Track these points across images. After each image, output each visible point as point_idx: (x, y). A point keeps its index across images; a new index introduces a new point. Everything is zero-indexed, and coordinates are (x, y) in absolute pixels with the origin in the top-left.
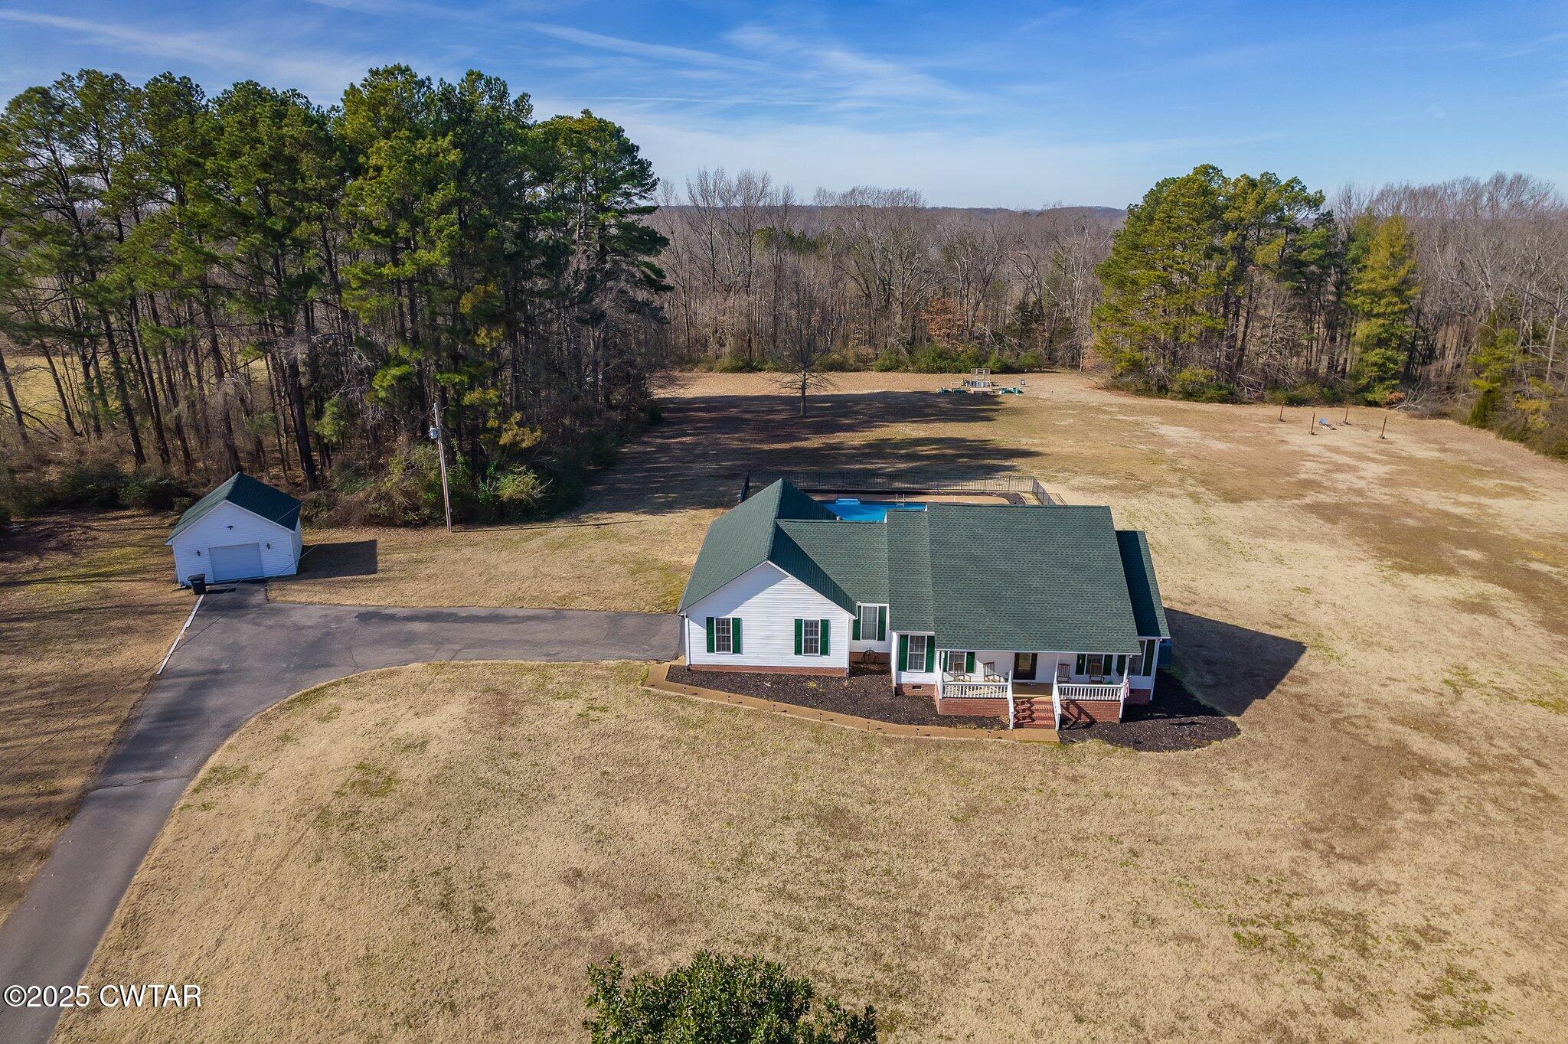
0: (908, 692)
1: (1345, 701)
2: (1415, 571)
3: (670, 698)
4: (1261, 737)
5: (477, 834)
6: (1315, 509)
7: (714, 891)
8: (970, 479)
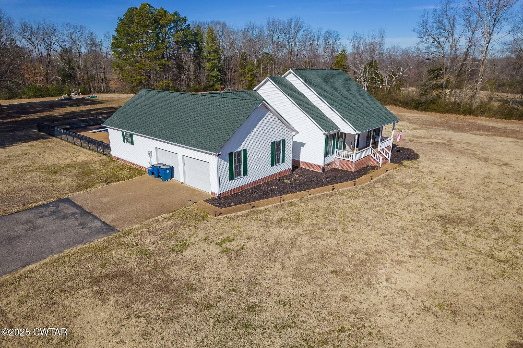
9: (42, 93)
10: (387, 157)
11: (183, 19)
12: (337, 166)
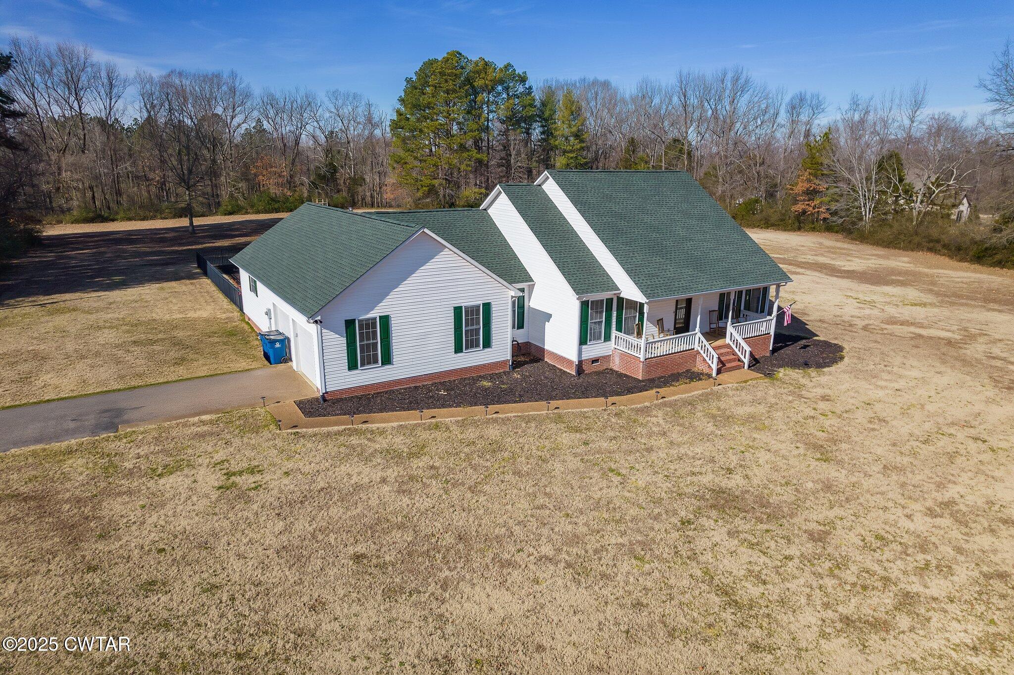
0: (590, 366)
9: (276, 206)
10: (742, 357)
11: (519, 76)
12: (616, 365)
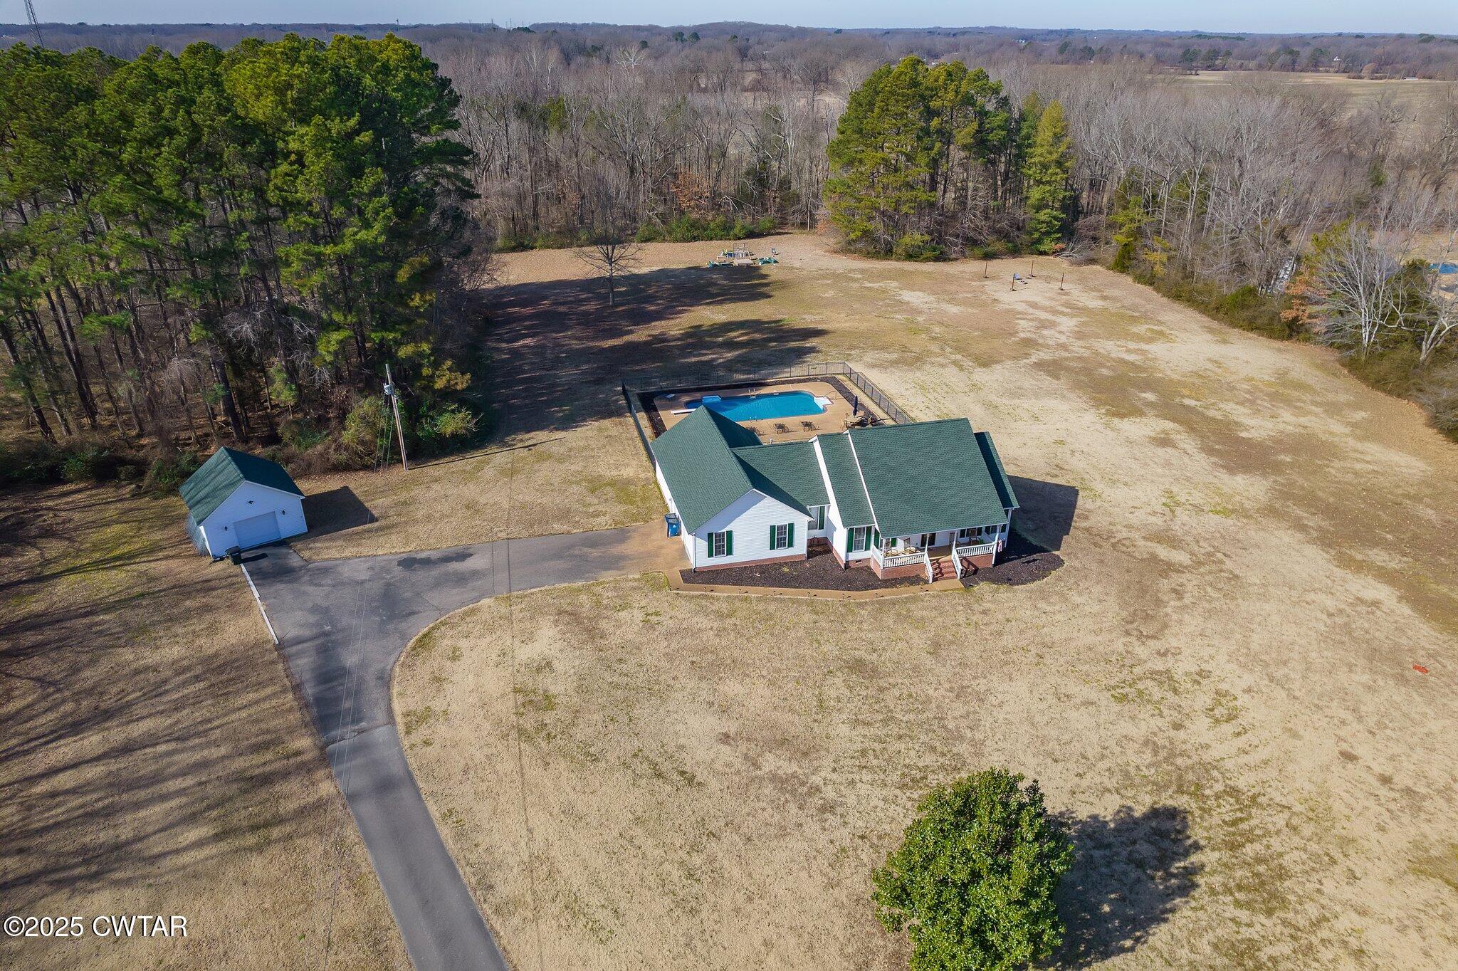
0: (852, 565)
1: (1114, 529)
2: (1122, 416)
3: (697, 597)
4: (1077, 564)
5: (641, 723)
6: (1040, 365)
7: (817, 729)
8: (790, 364)
11: (992, 85)
12: (872, 565)
